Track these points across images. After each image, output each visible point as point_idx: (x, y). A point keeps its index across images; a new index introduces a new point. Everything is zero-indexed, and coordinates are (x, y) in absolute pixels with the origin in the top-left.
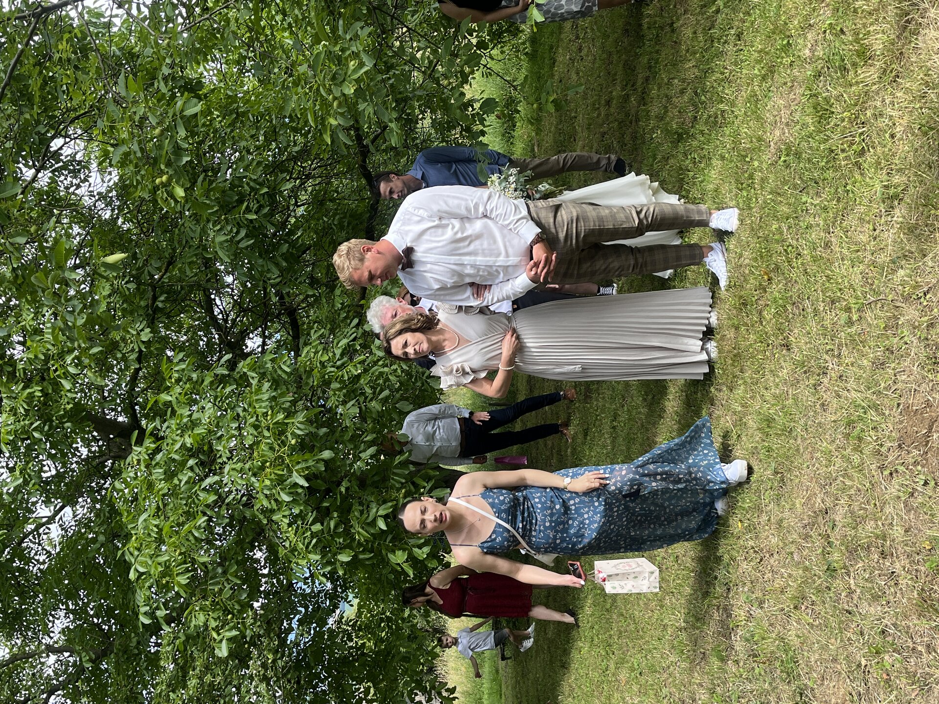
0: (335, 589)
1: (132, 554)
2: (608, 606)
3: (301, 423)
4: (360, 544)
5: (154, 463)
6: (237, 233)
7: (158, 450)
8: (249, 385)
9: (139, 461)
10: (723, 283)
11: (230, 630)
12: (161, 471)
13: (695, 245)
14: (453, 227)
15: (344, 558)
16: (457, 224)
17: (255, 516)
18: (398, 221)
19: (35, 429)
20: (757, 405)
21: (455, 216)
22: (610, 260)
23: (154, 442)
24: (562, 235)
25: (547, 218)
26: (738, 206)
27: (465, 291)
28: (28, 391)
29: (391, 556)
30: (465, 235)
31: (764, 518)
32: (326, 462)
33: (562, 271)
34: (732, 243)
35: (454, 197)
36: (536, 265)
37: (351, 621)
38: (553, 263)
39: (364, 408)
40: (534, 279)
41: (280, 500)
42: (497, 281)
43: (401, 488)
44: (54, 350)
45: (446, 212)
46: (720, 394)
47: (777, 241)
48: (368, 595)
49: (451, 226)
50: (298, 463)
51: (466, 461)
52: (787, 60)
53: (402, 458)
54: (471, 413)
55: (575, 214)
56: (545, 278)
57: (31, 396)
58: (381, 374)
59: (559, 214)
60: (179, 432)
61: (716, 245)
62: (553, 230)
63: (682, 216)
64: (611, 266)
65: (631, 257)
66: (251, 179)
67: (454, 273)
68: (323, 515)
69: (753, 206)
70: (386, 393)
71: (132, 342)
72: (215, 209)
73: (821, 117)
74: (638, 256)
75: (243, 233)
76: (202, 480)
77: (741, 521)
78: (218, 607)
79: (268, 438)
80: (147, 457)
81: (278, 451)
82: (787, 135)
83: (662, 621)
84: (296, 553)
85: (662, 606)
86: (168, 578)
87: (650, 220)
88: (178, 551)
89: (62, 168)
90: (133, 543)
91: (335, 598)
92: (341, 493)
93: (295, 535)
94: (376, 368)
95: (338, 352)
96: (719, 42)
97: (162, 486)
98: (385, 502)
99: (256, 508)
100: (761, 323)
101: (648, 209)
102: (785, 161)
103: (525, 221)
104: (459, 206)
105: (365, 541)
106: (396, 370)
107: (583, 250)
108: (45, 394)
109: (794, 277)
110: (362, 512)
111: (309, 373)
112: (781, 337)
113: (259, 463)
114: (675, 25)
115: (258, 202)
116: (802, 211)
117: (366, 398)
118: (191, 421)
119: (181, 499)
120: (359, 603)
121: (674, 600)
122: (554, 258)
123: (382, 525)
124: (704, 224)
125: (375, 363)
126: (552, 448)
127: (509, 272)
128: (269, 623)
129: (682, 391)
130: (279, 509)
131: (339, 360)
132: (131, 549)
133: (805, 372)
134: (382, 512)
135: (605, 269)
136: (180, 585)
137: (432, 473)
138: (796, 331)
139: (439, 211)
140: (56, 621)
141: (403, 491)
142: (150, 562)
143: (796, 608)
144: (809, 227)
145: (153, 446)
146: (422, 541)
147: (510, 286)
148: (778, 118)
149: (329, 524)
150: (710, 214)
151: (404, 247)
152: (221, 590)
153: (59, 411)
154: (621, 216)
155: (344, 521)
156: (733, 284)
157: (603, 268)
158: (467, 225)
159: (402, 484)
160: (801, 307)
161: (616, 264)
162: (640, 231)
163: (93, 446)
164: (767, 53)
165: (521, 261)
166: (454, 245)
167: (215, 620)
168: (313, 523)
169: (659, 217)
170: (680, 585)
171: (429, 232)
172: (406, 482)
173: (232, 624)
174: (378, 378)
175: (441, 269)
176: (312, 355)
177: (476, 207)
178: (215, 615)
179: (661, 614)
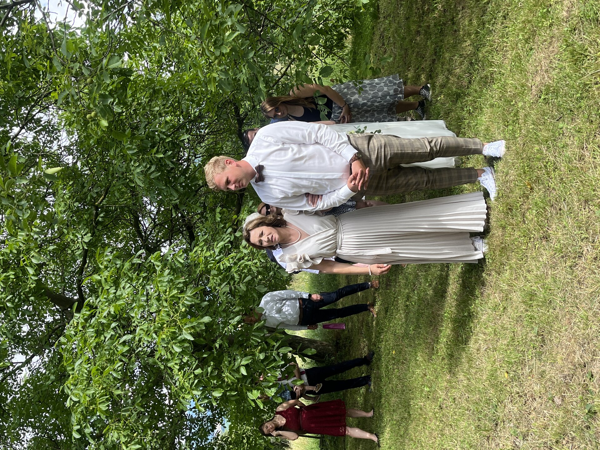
0: (214, 415)
1: (69, 388)
2: (402, 433)
3: (189, 297)
4: (228, 385)
5: (88, 325)
6: (150, 168)
7: (92, 316)
8: (155, 271)
9: (78, 323)
10: (493, 195)
11: (135, 444)
12: (92, 330)
13: (472, 169)
14: (293, 150)
15: (217, 394)
16: (295, 148)
17: (155, 363)
18: (253, 147)
19: (9, 301)
20: (521, 283)
21: (294, 142)
22: (410, 177)
23: (89, 310)
24: (374, 158)
25: (363, 145)
26: (505, 138)
27: (302, 200)
28: (5, 274)
29: (249, 394)
30: (301, 155)
31: (527, 370)
32: (206, 325)
33: (375, 185)
34: (500, 166)
35: (294, 128)
36: (355, 178)
37: (224, 438)
38: (367, 176)
39: (233, 288)
40: (353, 189)
41: (173, 352)
42: (326, 192)
43: (258, 346)
44: (23, 247)
45: (288, 139)
46: (490, 277)
47: (539, 160)
48: (236, 420)
49: (291, 149)
50: (186, 324)
51: (303, 328)
52: (547, 23)
53: (259, 325)
54: (310, 295)
55: (383, 142)
56: (362, 187)
57: (7, 278)
58: (246, 266)
59: (371, 142)
60: (107, 304)
61: (488, 169)
62: (367, 154)
63: (462, 146)
64: (410, 182)
65: (424, 175)
66: (161, 132)
67: (295, 186)
68: (203, 363)
69: (517, 136)
70: (249, 278)
71: (78, 243)
72: (135, 151)
73: (576, 60)
74: (430, 175)
75: (153, 168)
76: (120, 336)
77: (507, 372)
78: (127, 427)
79: (166, 307)
80: (83, 321)
81: (172, 317)
82: (546, 79)
83: (443, 446)
84: (184, 390)
85: (443, 435)
86: (94, 406)
87: (438, 148)
88: (101, 386)
89: (41, 130)
90: (70, 381)
91: (213, 422)
92: (216, 348)
93: (183, 377)
94: (242, 261)
95: (217, 251)
96: (489, 24)
97: (92, 341)
98: (246, 355)
99: (157, 357)
100: (524, 222)
101: (437, 140)
102: (545, 99)
103: (346, 144)
104: (297, 135)
105: (232, 382)
106: (256, 263)
107: (389, 170)
108: (17, 277)
109: (552, 185)
110: (230, 362)
111: (196, 265)
112: (541, 231)
113: (159, 325)
114: (455, 19)
115: (165, 148)
116: (560, 135)
117: (235, 282)
118: (116, 297)
119: (105, 350)
120: (230, 426)
121: (452, 431)
122: (367, 172)
123: (243, 371)
124: (479, 152)
125: (243, 258)
126: (363, 321)
127: (334, 183)
128: (163, 439)
129: (459, 277)
130: (172, 359)
131: (217, 256)
132: (69, 385)
133: (563, 257)
134: (244, 362)
135: (406, 184)
136: (102, 411)
137: (280, 336)
138: (554, 226)
139: (282, 138)
140: (27, 434)
141: (259, 347)
142: (81, 394)
143: (557, 442)
144: (565, 146)
145: (88, 313)
146: (271, 384)
147: (336, 195)
148: (539, 68)
149: (207, 370)
150: (483, 145)
151: (257, 165)
152: (130, 416)
153: (26, 289)
154: (417, 144)
155: (217, 367)
156: (500, 195)
157: (404, 182)
158: (303, 148)
159: (259, 343)
160: (558, 208)
161: (414, 180)
162: (431, 155)
163: (57, 316)
164: (529, 22)
165: (343, 175)
166: (293, 163)
167: (125, 436)
168: (196, 368)
169: (445, 146)
170: (457, 420)
171: (275, 153)
172: (261, 342)
173: (136, 440)
174: (244, 269)
175: (284, 181)
176: (199, 252)
177: (310, 134)
178: (125, 433)
179: (442, 441)
